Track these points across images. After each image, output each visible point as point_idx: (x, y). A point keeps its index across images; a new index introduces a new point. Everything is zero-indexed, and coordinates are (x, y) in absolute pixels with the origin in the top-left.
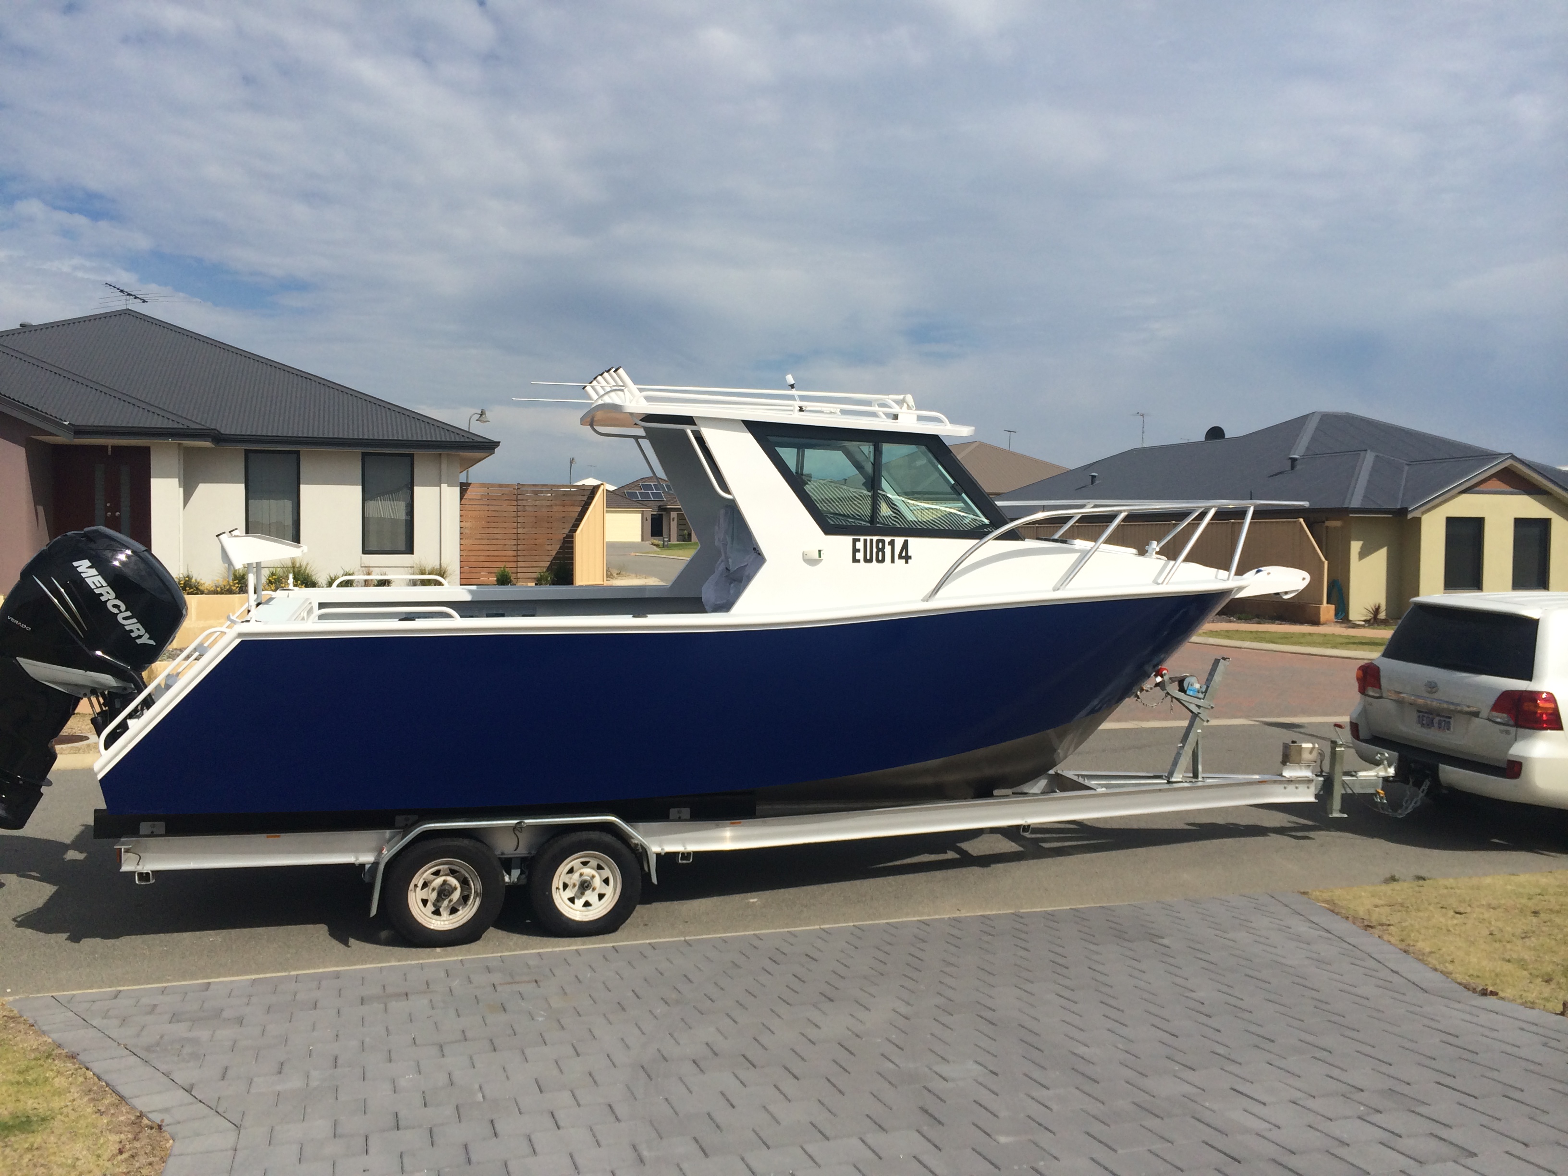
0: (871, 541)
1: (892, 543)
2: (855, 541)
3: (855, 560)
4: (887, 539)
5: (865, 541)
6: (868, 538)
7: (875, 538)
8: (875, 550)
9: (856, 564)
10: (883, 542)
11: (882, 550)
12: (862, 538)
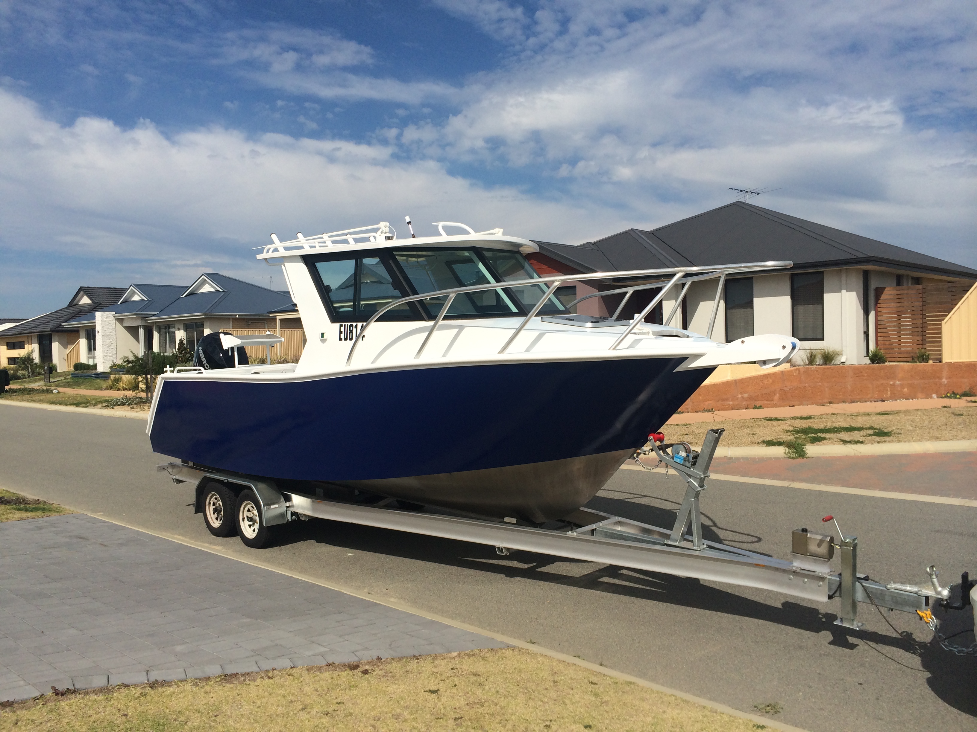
0: (347, 325)
1: (356, 327)
2: (341, 326)
3: (341, 339)
4: (354, 324)
5: (345, 325)
6: (346, 324)
7: (349, 324)
8: (349, 332)
9: (341, 341)
10: (351, 325)
11: (351, 332)
12: (343, 324)
